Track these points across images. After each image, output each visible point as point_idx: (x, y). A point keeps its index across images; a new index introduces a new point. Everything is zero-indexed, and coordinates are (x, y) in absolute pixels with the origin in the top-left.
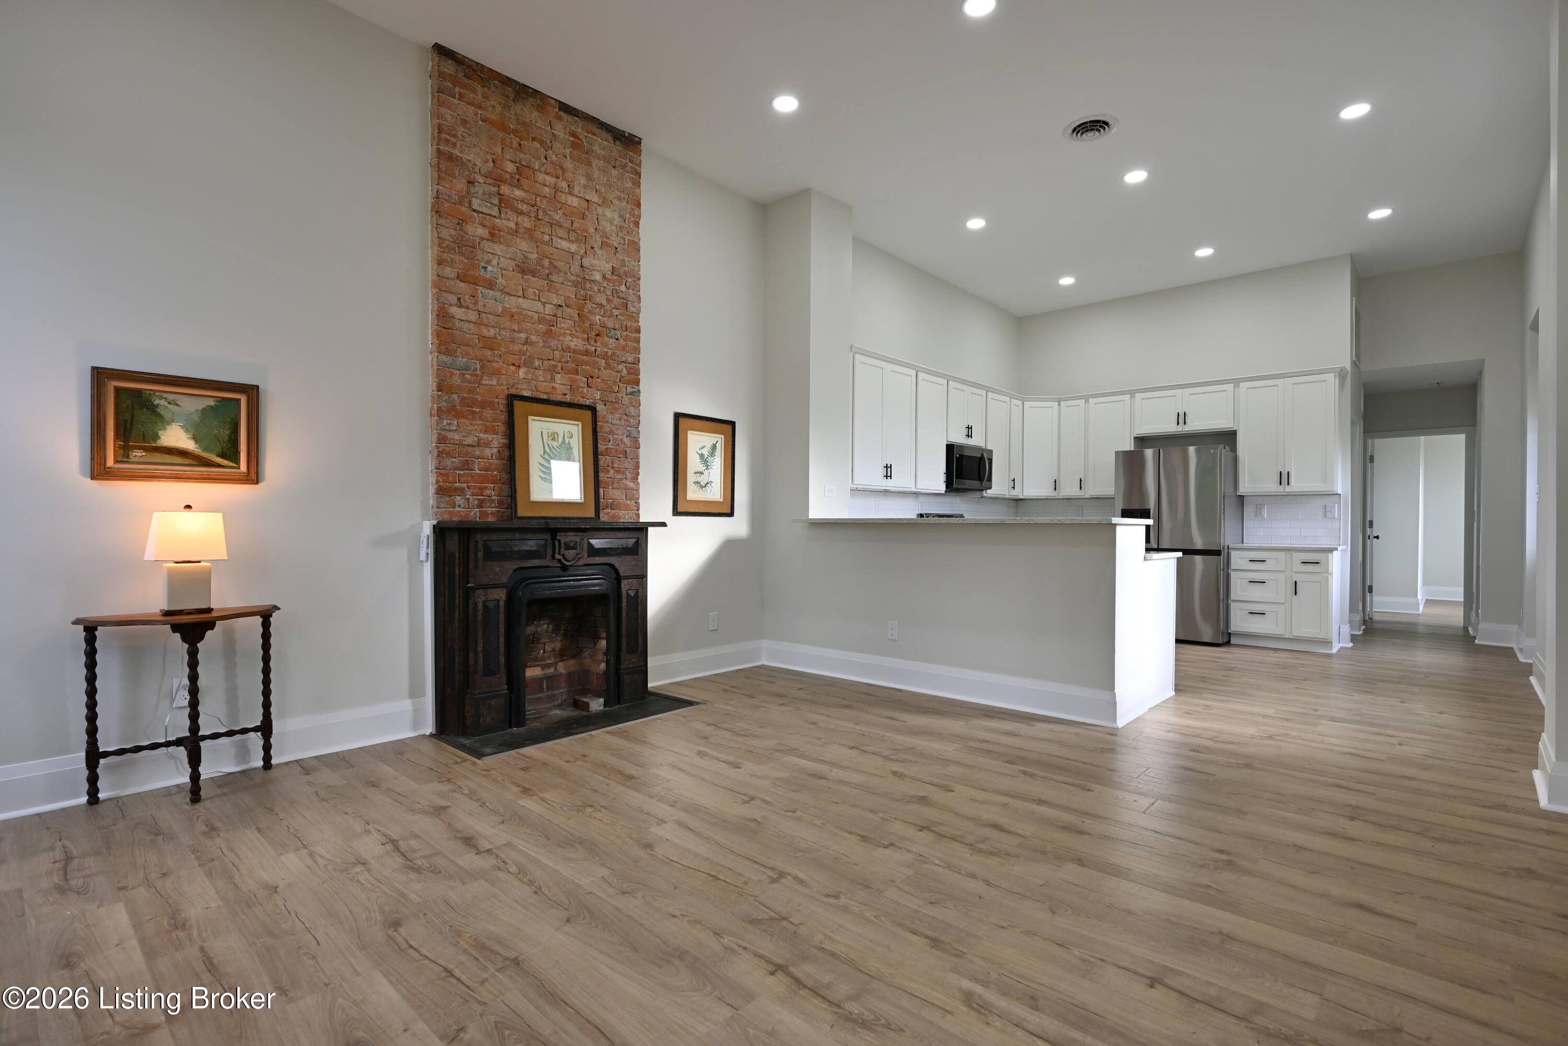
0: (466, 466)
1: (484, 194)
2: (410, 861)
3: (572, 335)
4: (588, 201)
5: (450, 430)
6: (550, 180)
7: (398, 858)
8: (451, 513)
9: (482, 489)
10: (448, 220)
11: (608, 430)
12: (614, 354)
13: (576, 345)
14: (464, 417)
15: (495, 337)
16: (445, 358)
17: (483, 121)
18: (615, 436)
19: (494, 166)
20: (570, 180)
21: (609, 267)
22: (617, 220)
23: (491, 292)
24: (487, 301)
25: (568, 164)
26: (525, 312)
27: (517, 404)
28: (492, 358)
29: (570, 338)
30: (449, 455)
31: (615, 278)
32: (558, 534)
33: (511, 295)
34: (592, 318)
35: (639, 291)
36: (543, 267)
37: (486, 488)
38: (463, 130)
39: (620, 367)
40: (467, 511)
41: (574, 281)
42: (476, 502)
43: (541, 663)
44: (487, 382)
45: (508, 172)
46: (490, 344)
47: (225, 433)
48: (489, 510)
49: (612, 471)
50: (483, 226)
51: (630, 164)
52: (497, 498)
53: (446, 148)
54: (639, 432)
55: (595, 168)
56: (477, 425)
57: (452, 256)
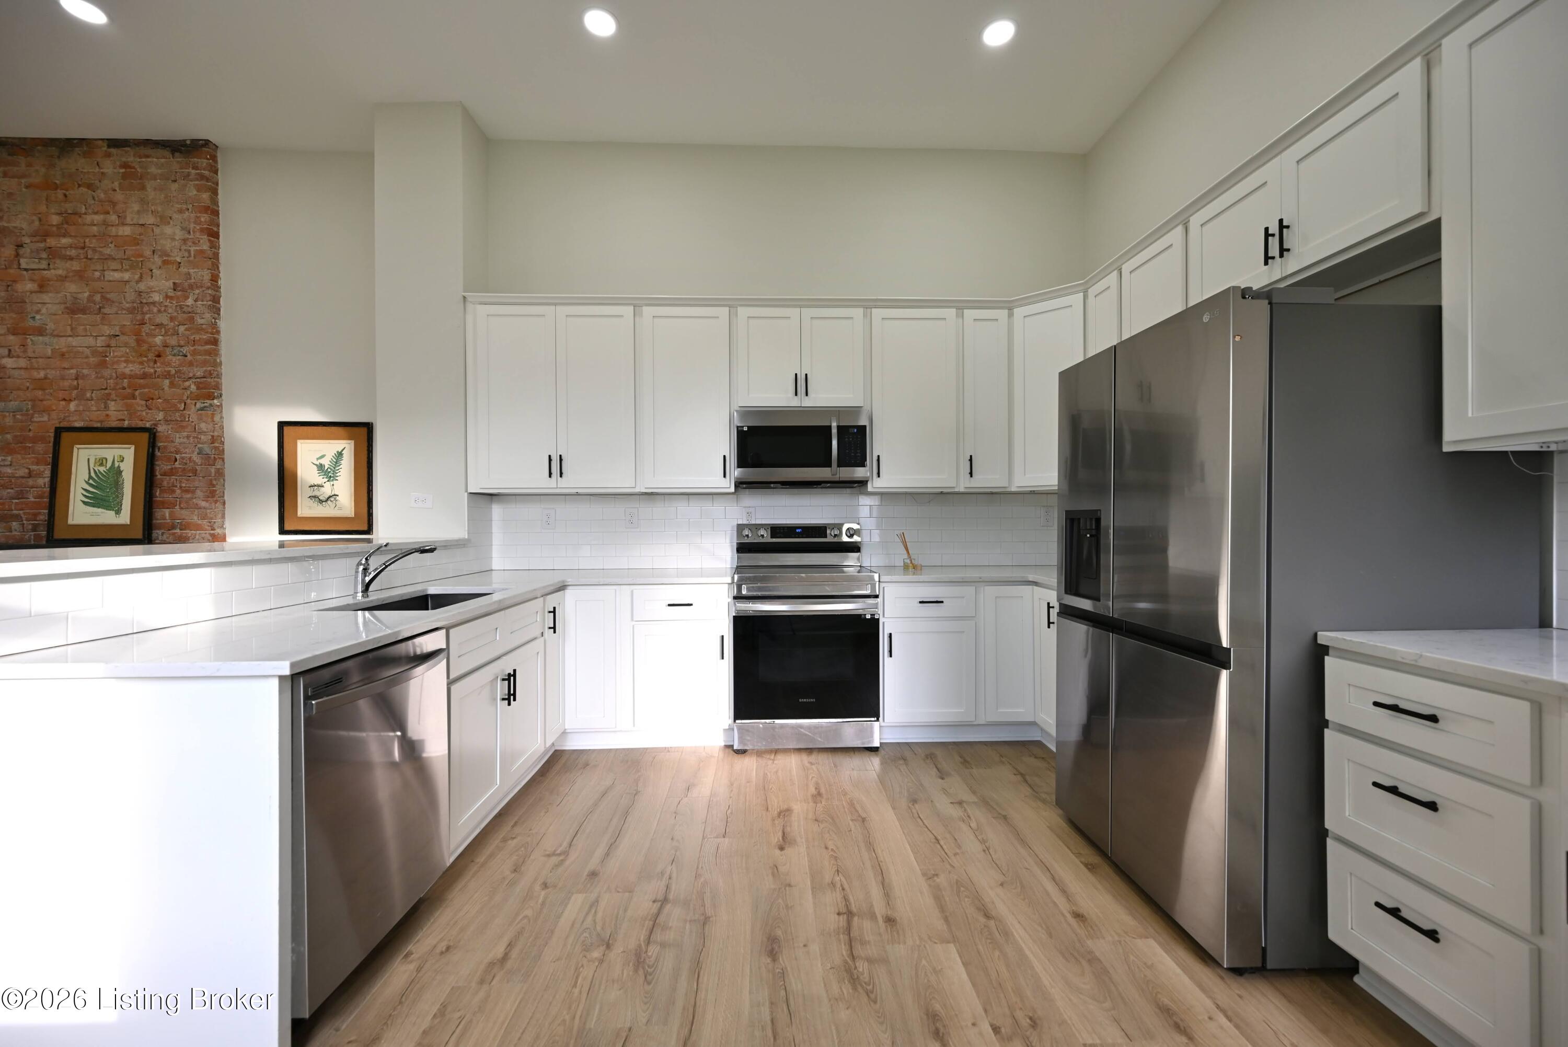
0: (21, 495)
1: (32, 252)
3: (126, 361)
4: (143, 225)
5: (4, 465)
6: (98, 218)
9: (35, 515)
11: (172, 450)
12: (178, 371)
13: (131, 371)
14: (16, 452)
15: (46, 378)
17: (27, 187)
18: (183, 455)
19: (40, 224)
20: (121, 211)
21: (170, 284)
22: (179, 234)
23: (41, 338)
24: (36, 347)
25: (119, 196)
26: (76, 349)
27: (64, 435)
28: (42, 397)
29: (125, 365)
31: (178, 293)
33: (61, 337)
34: (150, 340)
36: (95, 303)
38: (9, 202)
39: (187, 384)
40: (22, 534)
41: (129, 308)
44: (38, 419)
45: (54, 225)
46: (41, 385)
49: (178, 491)
50: (31, 280)
51: (193, 172)
55: (149, 190)
56: (29, 458)
57: (3, 315)
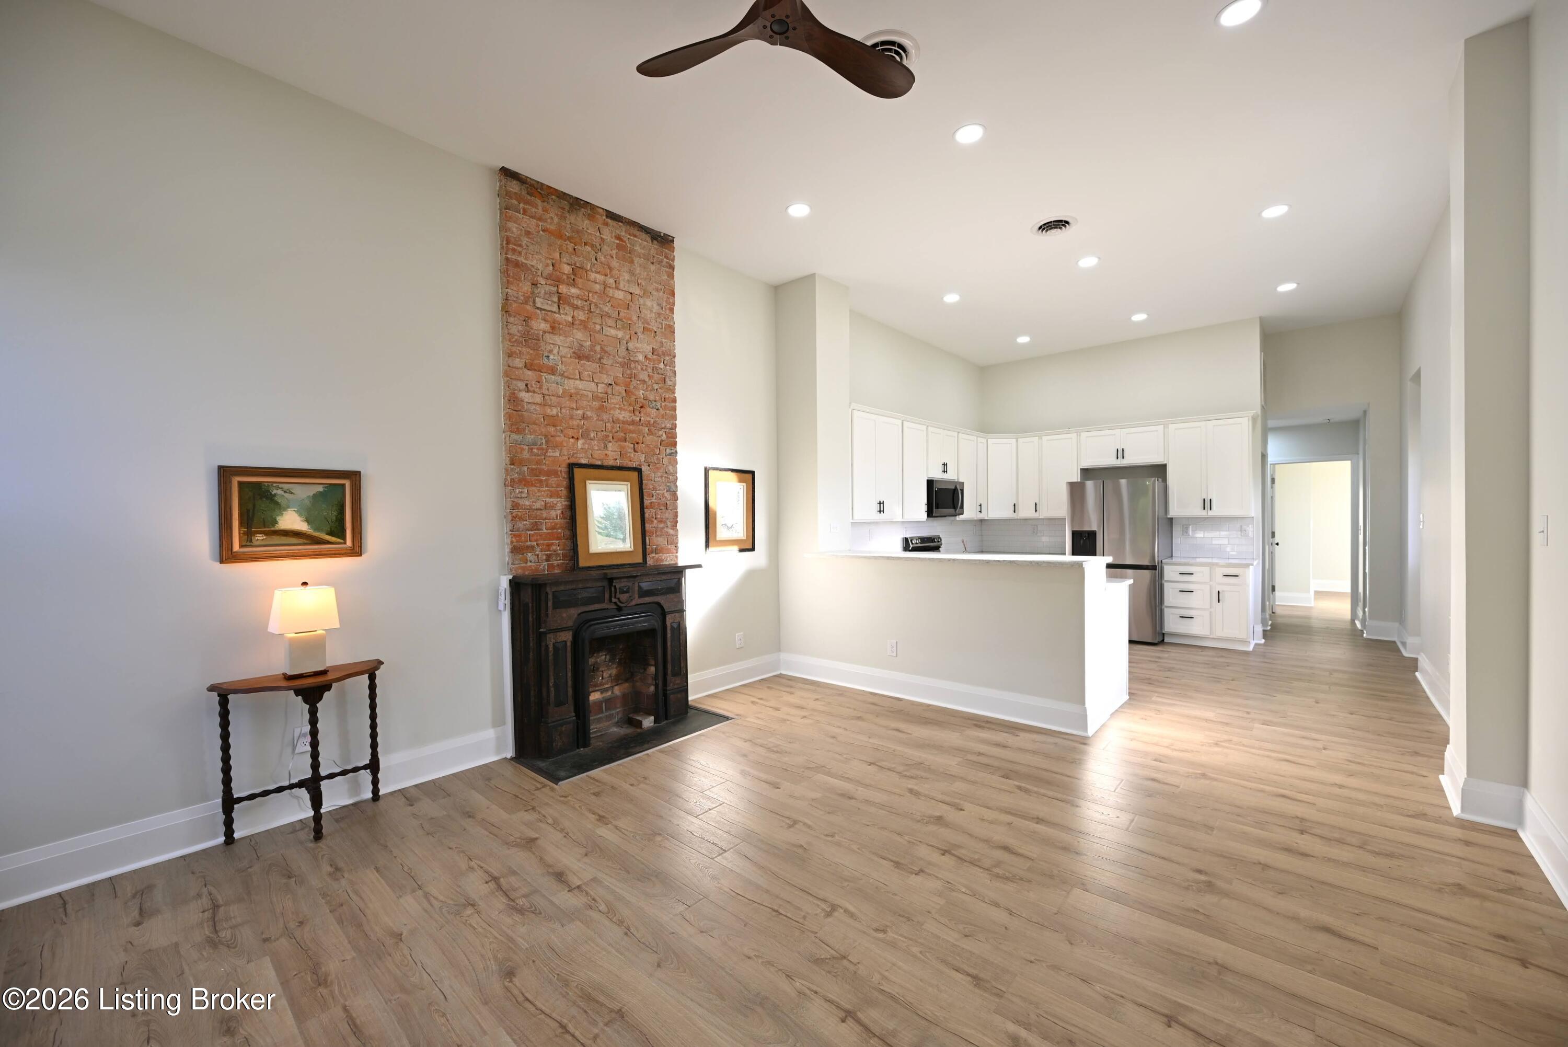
0: (536, 526)
1: (546, 293)
2: (513, 901)
3: (620, 409)
4: (631, 293)
5: (521, 498)
6: (600, 278)
7: (502, 898)
8: (523, 568)
9: (549, 545)
10: (516, 319)
11: (651, 487)
12: (655, 422)
13: (624, 417)
14: (533, 485)
15: (557, 415)
16: (515, 437)
17: (543, 231)
18: (658, 492)
19: (553, 269)
20: (616, 277)
21: (649, 348)
22: (656, 308)
23: (553, 377)
24: (550, 385)
25: (615, 263)
26: (581, 392)
27: (577, 471)
28: (555, 433)
29: (619, 411)
30: (521, 519)
31: (655, 357)
32: (614, 581)
33: (570, 378)
34: (637, 393)
35: (675, 367)
36: (595, 352)
37: (553, 544)
38: (527, 240)
39: (661, 433)
40: (537, 565)
41: (621, 363)
42: (544, 557)
43: (600, 688)
44: (552, 454)
45: (565, 274)
46: (553, 421)
47: (333, 514)
48: (555, 563)
49: (655, 521)
50: (545, 320)
51: (665, 260)
52: (561, 552)
53: (513, 257)
54: (677, 486)
55: (636, 265)
56: (544, 491)
57: (520, 349)
